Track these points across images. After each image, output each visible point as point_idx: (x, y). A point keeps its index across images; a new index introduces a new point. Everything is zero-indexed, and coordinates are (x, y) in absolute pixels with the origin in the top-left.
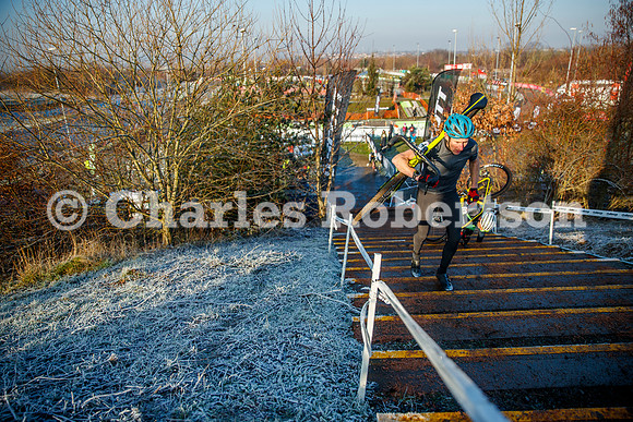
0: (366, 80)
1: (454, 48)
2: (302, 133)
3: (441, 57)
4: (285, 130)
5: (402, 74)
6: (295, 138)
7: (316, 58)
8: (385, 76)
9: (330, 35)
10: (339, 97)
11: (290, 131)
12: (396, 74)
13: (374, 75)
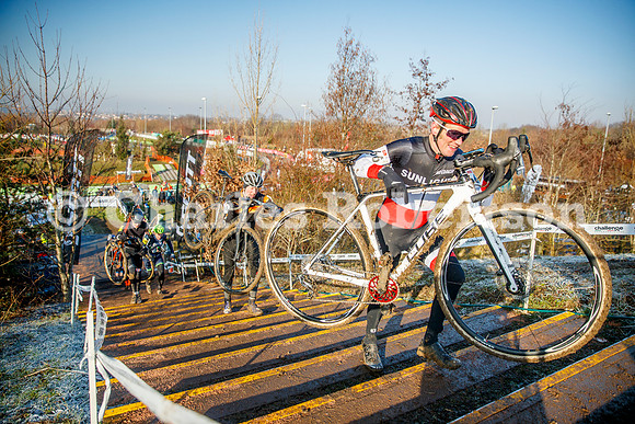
0: (115, 142)
1: (204, 115)
2: (36, 199)
3: (193, 123)
4: (13, 195)
5: (154, 136)
6: (26, 203)
7: (51, 116)
8: (136, 138)
9: (67, 93)
10: (81, 158)
11: (20, 195)
12: (148, 136)
13: (124, 138)
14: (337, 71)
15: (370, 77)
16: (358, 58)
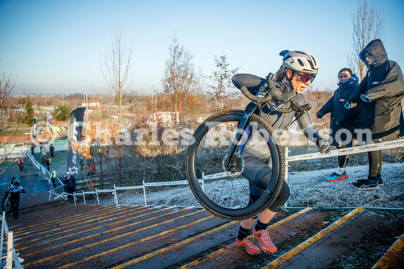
1: (86, 93)
5: (52, 108)
13: (30, 111)
14: (169, 64)
15: (190, 68)
16: (182, 56)
